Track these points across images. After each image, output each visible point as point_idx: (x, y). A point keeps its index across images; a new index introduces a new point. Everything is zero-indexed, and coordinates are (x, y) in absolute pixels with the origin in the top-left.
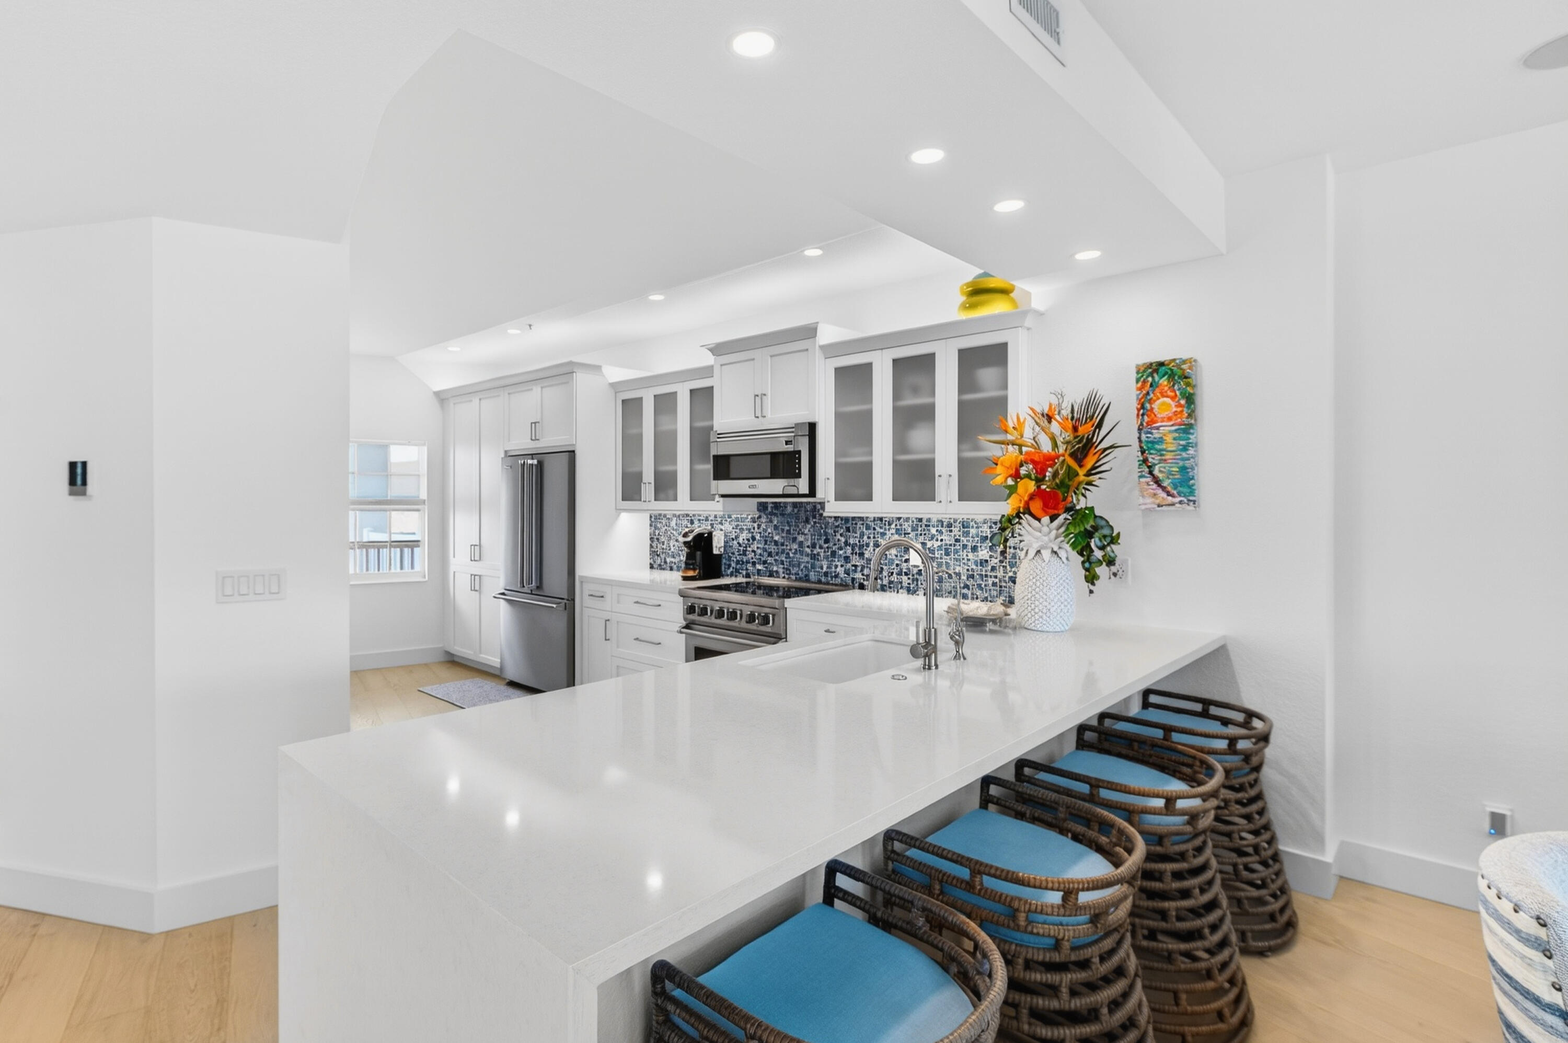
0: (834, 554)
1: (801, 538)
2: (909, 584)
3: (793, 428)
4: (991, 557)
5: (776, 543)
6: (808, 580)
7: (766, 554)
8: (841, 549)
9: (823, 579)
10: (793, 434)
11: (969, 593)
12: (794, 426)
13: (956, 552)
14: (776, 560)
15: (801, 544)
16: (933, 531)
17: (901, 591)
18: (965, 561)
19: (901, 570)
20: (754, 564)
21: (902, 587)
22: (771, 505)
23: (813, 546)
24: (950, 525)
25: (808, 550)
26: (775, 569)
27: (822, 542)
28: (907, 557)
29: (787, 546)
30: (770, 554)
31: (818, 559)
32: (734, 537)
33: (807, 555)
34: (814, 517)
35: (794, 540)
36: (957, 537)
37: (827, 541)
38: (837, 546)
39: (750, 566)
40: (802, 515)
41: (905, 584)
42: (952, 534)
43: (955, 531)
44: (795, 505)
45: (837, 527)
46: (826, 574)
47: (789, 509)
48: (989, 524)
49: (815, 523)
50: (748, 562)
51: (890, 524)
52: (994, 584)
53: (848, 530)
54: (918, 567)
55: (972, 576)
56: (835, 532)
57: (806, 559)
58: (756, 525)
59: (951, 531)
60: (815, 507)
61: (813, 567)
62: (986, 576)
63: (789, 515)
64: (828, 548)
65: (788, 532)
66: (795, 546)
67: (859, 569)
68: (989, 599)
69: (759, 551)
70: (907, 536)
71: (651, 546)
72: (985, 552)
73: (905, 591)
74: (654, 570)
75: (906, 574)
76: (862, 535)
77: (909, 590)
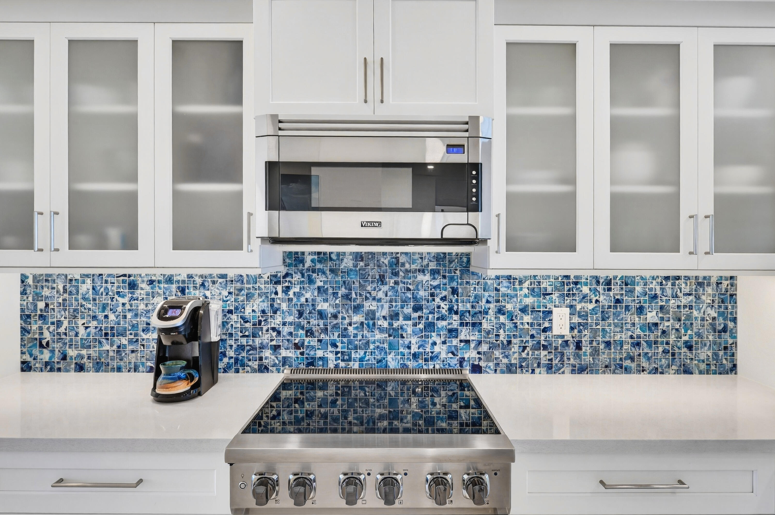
0: (430, 326)
1: (369, 305)
2: (551, 360)
3: (467, 123)
4: (662, 319)
5: (321, 315)
6: (386, 369)
7: (301, 332)
8: (442, 318)
9: (411, 364)
10: (466, 134)
11: (633, 365)
12: (467, 120)
13: (616, 315)
14: (320, 341)
15: (371, 315)
16: (585, 290)
17: (537, 370)
18: (629, 326)
19: (539, 343)
20: (276, 348)
21: (539, 366)
22: (311, 257)
23: (394, 316)
24: (608, 283)
25: (385, 324)
26: (320, 354)
27: (408, 310)
28: (547, 325)
29: (343, 318)
30: (310, 333)
31: (402, 335)
32: (232, 308)
33: (381, 330)
34: (396, 274)
35: (357, 309)
36: (618, 297)
37: (417, 308)
38: (436, 316)
39: (267, 353)
40: (374, 272)
41: (544, 361)
42: (611, 293)
43: (616, 290)
44: (358, 257)
45: (438, 287)
46: (415, 356)
47: (348, 263)
48: (659, 281)
49: (396, 283)
50: (262, 347)
51: (521, 283)
52: (665, 352)
53: (454, 291)
54: (563, 337)
55: (638, 344)
56: (432, 295)
57: (379, 336)
58: (279, 288)
59: (609, 290)
60: (397, 259)
61: (392, 347)
62: (656, 342)
63: (348, 272)
64: (420, 317)
65: (347, 297)
66: (357, 318)
67: (472, 345)
68: (660, 370)
69: (285, 330)
70: (548, 297)
71: (24, 331)
72: (654, 313)
73: (543, 370)
74: (32, 373)
75: (545, 347)
76: (478, 298)
77: (549, 368)
